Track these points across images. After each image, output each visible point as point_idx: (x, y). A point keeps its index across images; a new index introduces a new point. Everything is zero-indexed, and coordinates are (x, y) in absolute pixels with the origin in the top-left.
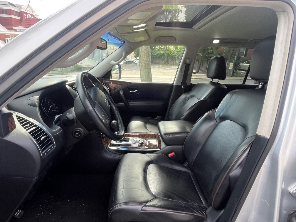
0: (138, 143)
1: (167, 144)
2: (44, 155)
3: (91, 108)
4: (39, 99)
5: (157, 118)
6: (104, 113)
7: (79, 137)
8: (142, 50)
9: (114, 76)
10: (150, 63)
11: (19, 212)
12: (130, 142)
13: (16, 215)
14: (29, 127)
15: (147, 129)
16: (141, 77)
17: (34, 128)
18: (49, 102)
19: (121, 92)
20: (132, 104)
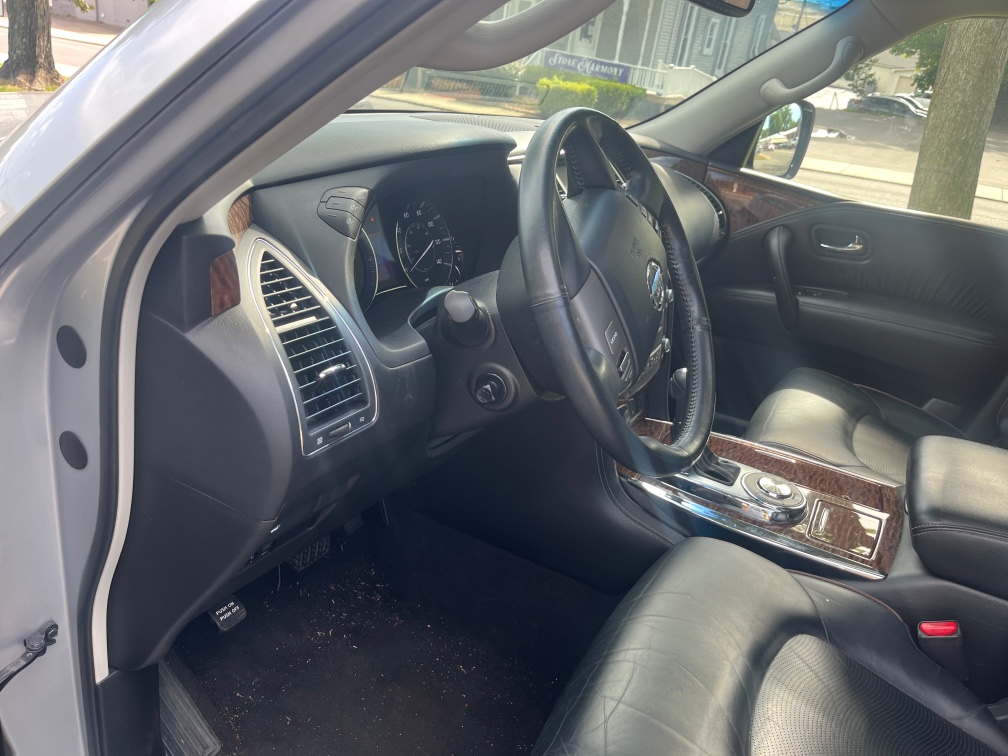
0: (775, 507)
1: (930, 568)
2: (311, 444)
3: (553, 290)
4: (364, 203)
5: (926, 407)
6: (618, 326)
7: (493, 403)
8: (960, 48)
9: (767, 159)
10: (987, 119)
11: (230, 609)
12: (737, 489)
13: (221, 615)
14: (294, 313)
15: (850, 448)
16: (917, 186)
17: (312, 320)
18: (431, 224)
19: (776, 242)
20: (813, 304)
